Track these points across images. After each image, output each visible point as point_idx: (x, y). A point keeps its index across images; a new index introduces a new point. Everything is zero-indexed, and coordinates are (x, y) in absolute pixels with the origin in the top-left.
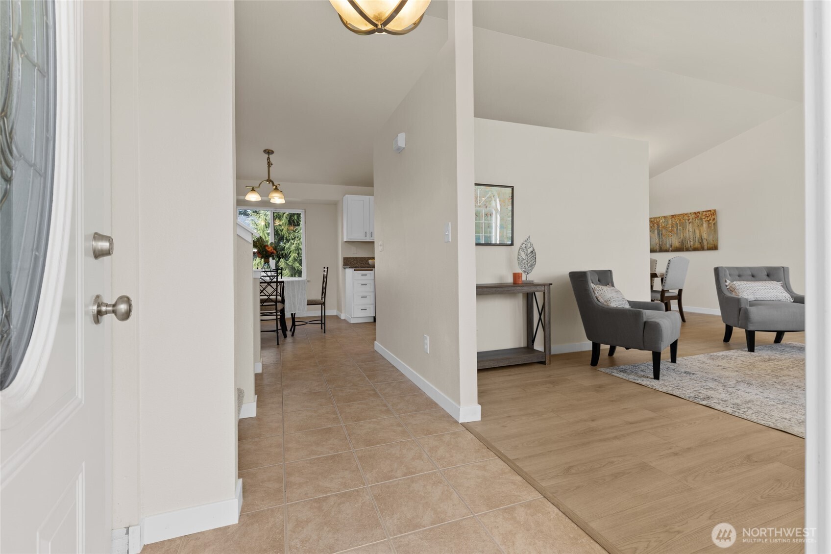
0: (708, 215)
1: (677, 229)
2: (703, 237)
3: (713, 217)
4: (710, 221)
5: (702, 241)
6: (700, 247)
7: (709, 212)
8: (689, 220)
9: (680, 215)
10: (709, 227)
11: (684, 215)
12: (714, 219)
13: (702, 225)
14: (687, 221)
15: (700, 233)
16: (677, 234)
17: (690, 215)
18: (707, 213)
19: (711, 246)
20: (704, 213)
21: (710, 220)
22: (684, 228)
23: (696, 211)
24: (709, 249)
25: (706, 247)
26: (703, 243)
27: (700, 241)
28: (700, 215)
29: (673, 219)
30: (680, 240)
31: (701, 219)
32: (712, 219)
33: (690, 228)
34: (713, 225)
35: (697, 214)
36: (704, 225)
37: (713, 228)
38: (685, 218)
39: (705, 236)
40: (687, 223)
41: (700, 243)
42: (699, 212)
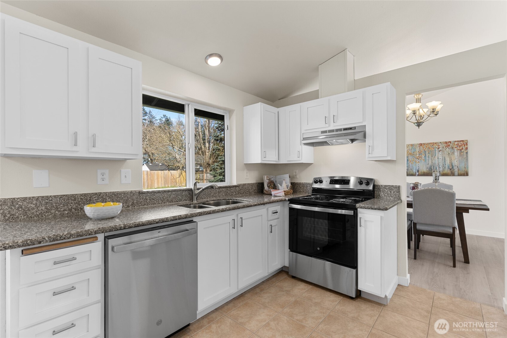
0: (460, 145)
1: (425, 156)
2: (453, 165)
3: (466, 146)
4: (462, 151)
5: (453, 168)
6: (450, 173)
7: (462, 142)
8: (439, 148)
9: (429, 143)
10: (460, 155)
11: (433, 144)
12: (467, 148)
13: (453, 153)
14: (436, 149)
15: (451, 160)
16: (425, 160)
17: (440, 144)
18: (460, 143)
19: (463, 172)
20: (456, 143)
21: (462, 149)
22: (433, 155)
23: (447, 140)
24: (460, 175)
25: (456, 173)
26: (454, 170)
27: (451, 168)
28: (451, 145)
29: (421, 147)
30: (429, 166)
31: (452, 148)
32: (464, 148)
33: (439, 155)
34: (465, 153)
35: (447, 144)
36: (456, 153)
37: (465, 156)
38: (434, 146)
39: (455, 163)
40: (437, 151)
41: (451, 169)
42: (450, 142)
